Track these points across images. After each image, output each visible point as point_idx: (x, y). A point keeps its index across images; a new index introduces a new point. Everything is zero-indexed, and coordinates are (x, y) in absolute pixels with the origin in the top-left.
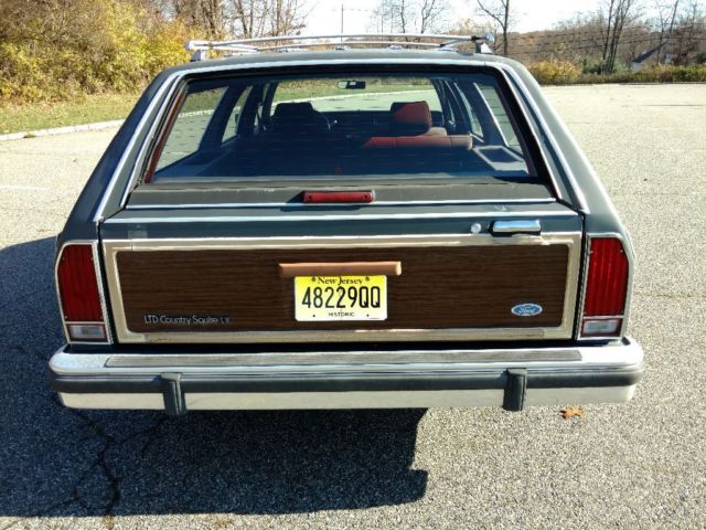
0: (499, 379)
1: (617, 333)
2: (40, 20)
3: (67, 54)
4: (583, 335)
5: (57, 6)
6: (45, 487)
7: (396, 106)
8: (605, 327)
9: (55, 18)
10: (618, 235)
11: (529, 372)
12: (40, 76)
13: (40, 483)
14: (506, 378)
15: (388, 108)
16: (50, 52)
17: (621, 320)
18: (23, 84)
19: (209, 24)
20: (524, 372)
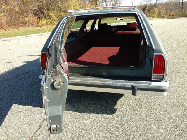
0: (130, 87)
1: (163, 79)
2: (56, 5)
3: (62, 13)
4: (153, 79)
5: (60, 2)
6: (39, 103)
7: (128, 24)
8: (160, 77)
9: (60, 4)
10: (163, 55)
11: (138, 86)
12: (56, 19)
13: (38, 102)
14: (132, 87)
15: (126, 24)
16: (58, 13)
17: (163, 76)
18: (52, 21)
19: (96, 4)
20: (137, 86)
